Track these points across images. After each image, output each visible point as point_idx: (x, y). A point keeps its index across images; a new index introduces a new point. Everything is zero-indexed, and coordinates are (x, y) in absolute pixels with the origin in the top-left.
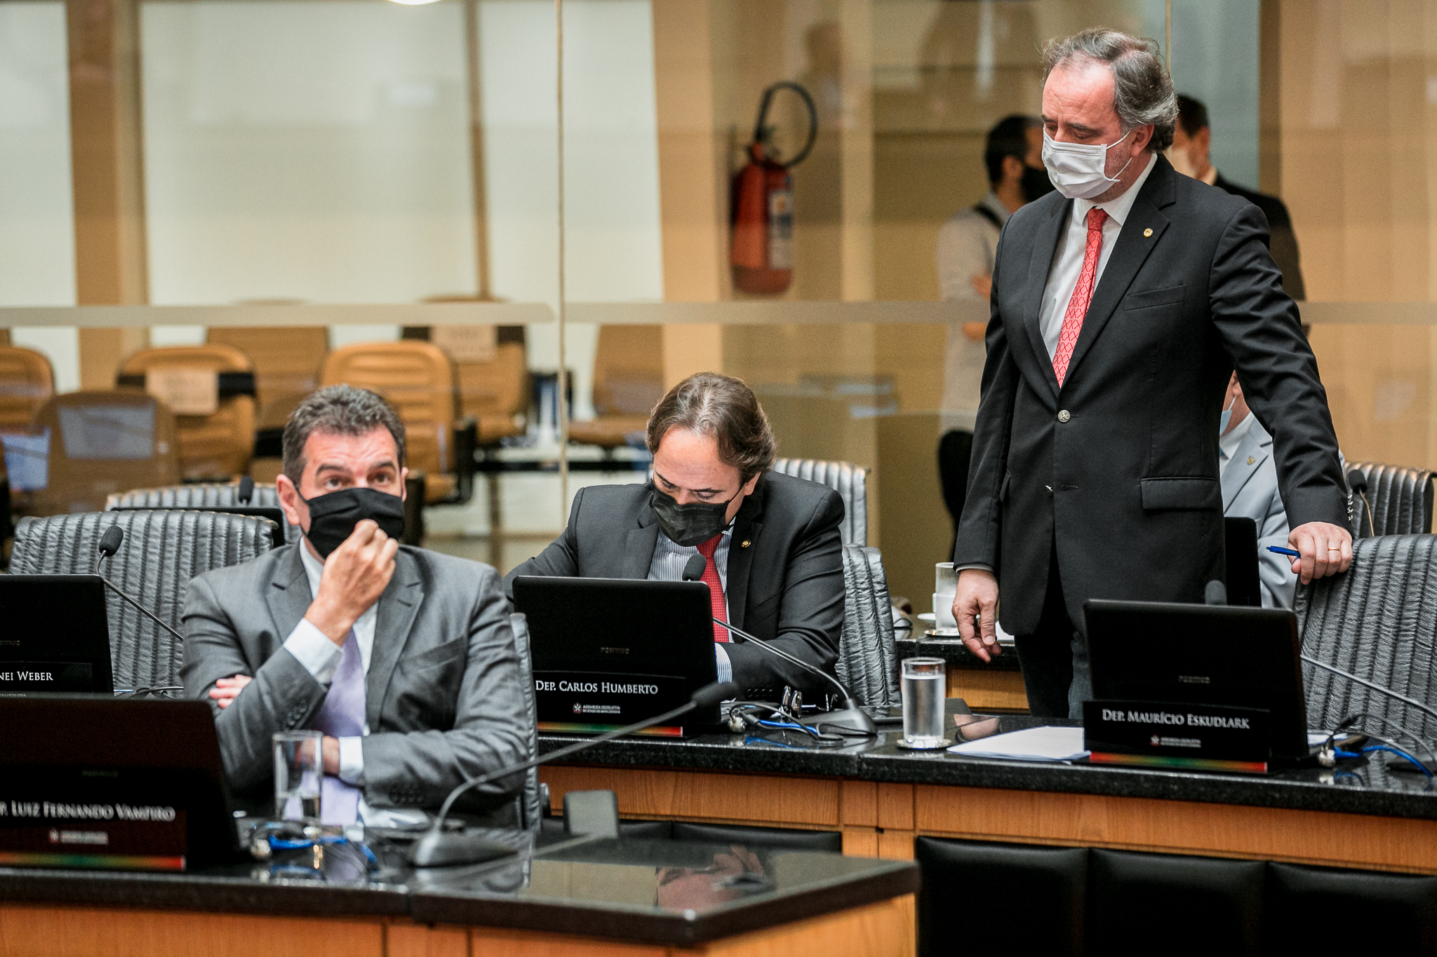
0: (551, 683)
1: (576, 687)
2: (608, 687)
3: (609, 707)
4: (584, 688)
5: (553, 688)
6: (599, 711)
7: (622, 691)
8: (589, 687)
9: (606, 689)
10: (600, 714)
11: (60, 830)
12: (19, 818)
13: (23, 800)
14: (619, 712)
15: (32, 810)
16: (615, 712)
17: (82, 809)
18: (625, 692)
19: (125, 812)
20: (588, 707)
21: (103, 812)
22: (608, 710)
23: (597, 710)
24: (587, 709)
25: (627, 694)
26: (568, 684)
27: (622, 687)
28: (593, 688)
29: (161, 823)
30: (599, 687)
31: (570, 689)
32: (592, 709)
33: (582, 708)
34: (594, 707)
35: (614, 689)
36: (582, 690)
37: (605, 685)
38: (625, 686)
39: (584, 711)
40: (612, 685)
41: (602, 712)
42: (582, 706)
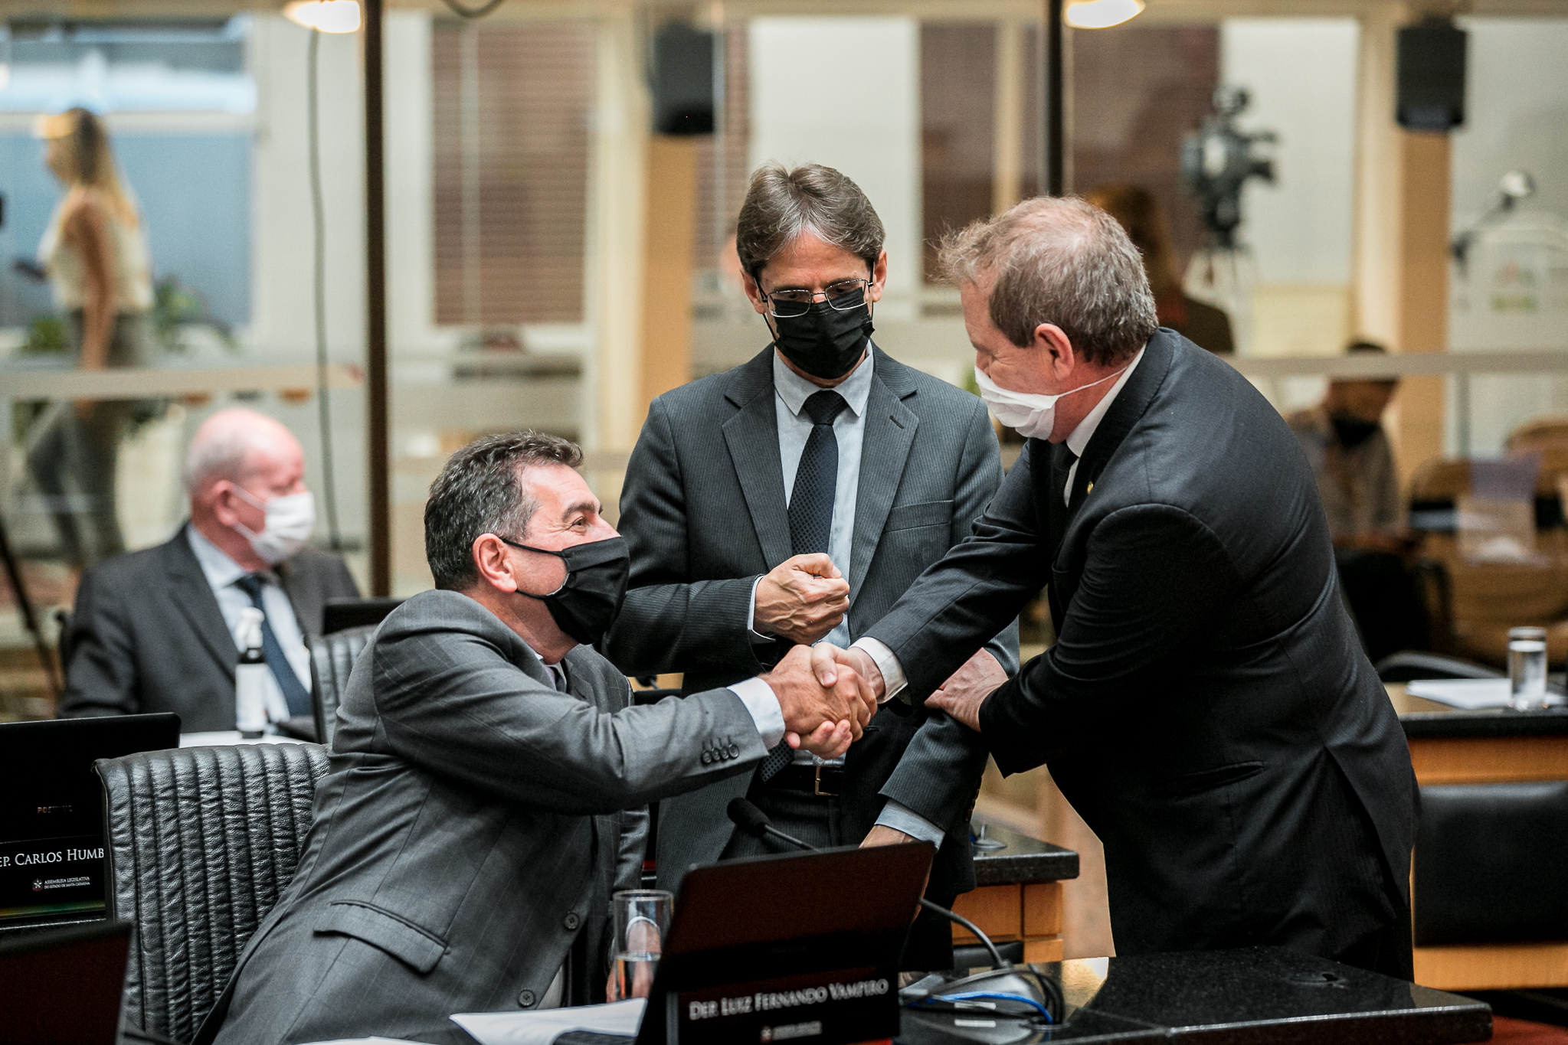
0: (5, 858)
1: (36, 859)
2: (73, 854)
3: (76, 879)
4: (45, 859)
5: (7, 864)
6: (64, 886)
7: (92, 857)
8: (51, 857)
9: (72, 857)
10: (66, 888)
11: (772, 1026)
12: (730, 1016)
13: (733, 996)
14: (89, 883)
15: (742, 1005)
16: (83, 884)
17: (795, 995)
18: (96, 857)
19: (839, 992)
20: (51, 882)
21: (816, 995)
22: (74, 883)
23: (61, 884)
24: (49, 885)
25: (98, 859)
26: (26, 856)
27: (92, 852)
28: (57, 858)
29: (876, 997)
30: (64, 855)
31: (28, 862)
32: (55, 884)
33: (43, 885)
34: (58, 881)
35: (82, 856)
36: (43, 862)
37: (72, 852)
38: (95, 851)
39: (46, 887)
40: (79, 851)
41: (68, 885)
42: (44, 882)
